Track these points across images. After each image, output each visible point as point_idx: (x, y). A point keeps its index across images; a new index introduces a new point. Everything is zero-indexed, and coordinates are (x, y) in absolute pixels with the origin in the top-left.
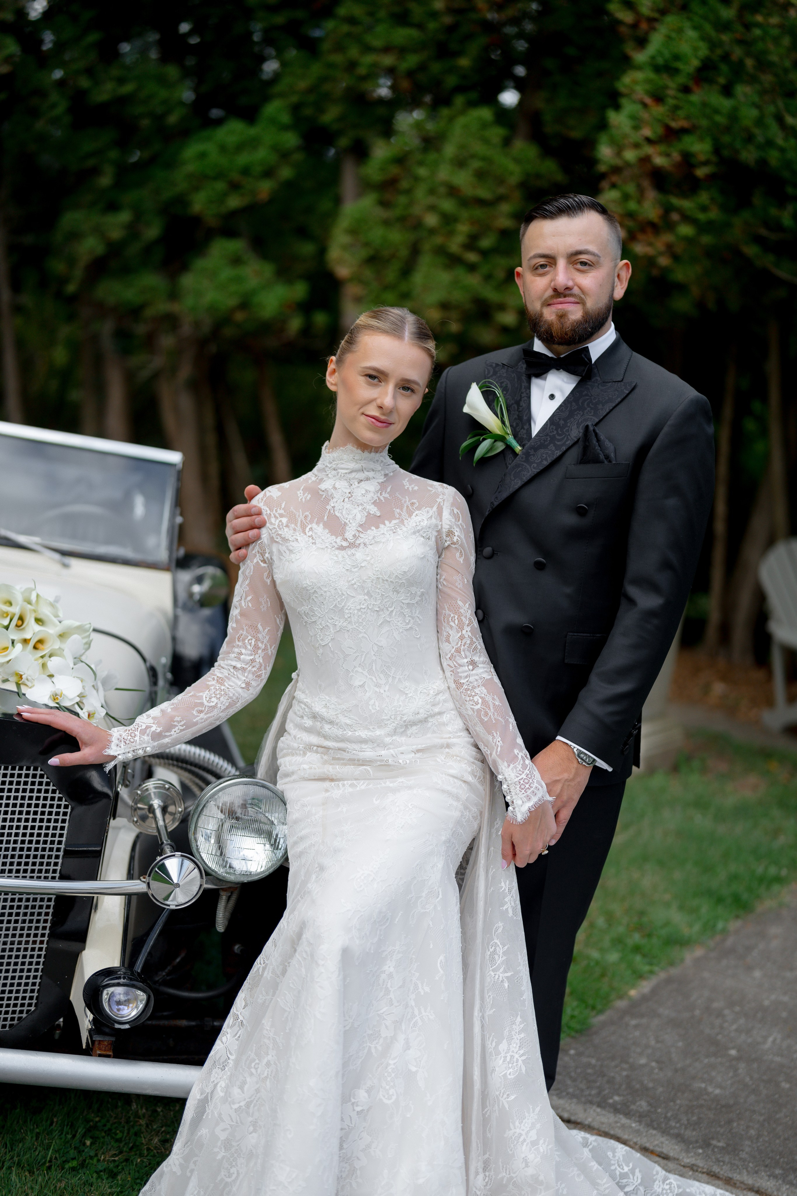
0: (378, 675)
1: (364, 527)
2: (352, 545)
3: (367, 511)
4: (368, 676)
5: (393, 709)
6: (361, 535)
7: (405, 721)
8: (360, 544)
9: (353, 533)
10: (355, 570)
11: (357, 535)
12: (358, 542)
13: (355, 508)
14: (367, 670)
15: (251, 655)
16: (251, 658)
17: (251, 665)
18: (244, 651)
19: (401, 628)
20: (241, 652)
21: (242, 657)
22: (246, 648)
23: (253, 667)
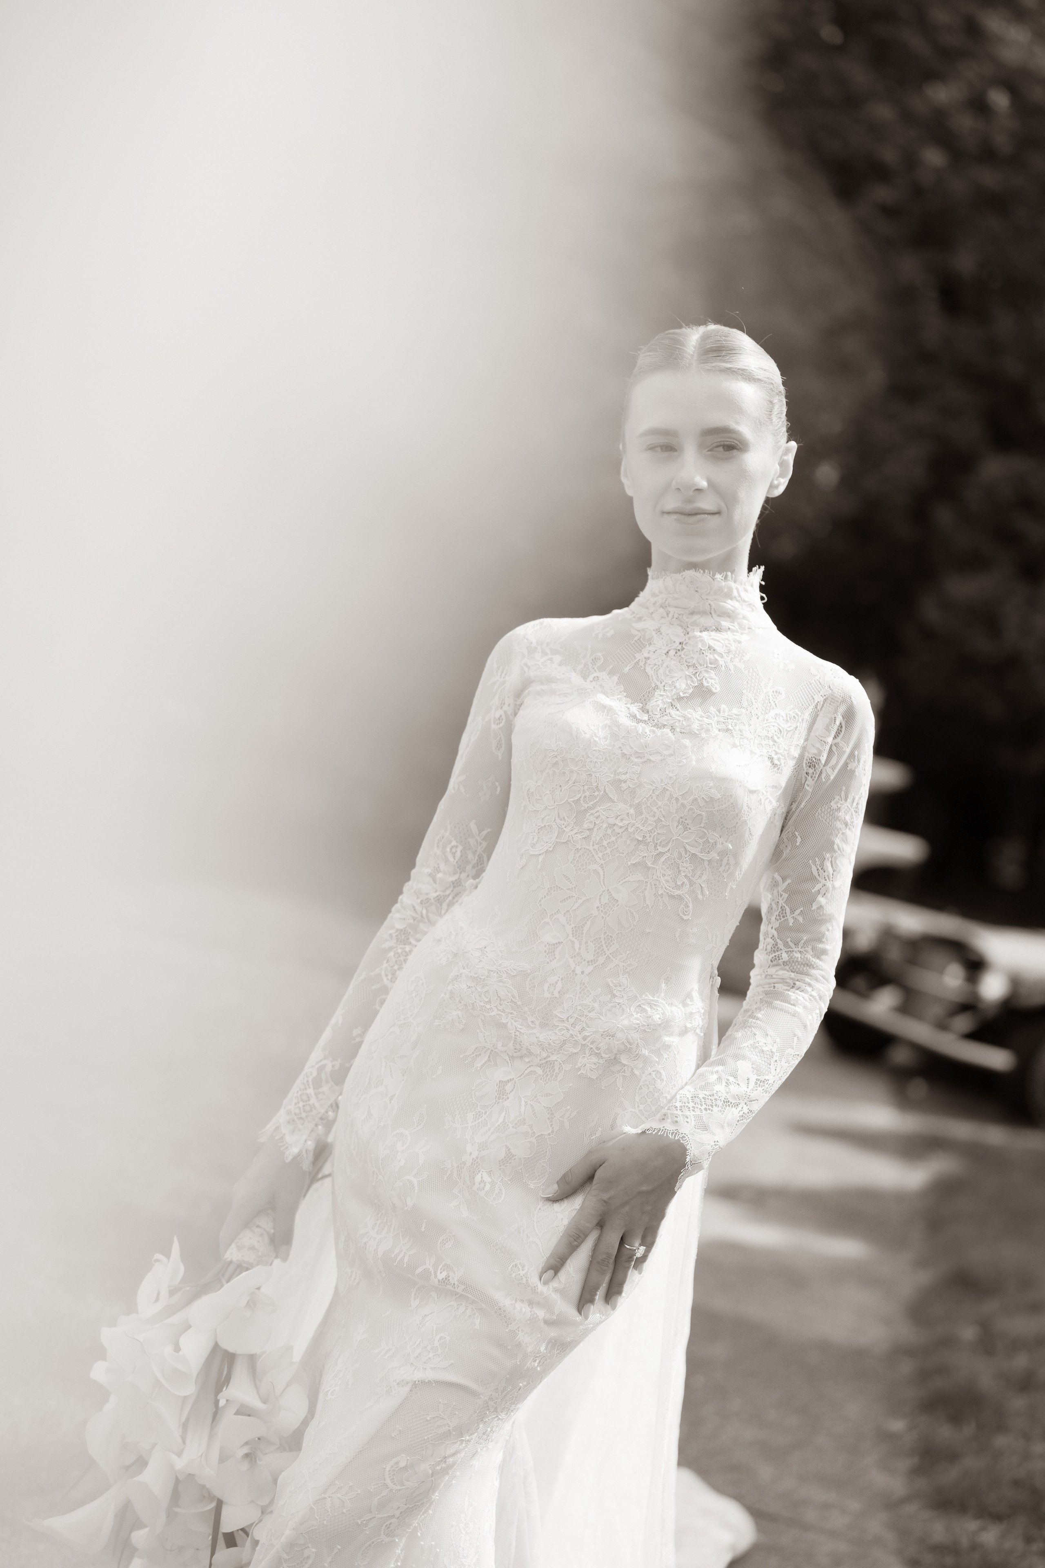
0: (586, 943)
1: (684, 701)
2: (651, 723)
3: (699, 679)
4: (571, 936)
5: (579, 1008)
6: (673, 712)
7: (584, 1038)
8: (665, 725)
9: (663, 706)
10: (636, 760)
11: (667, 711)
12: (663, 721)
14: (573, 925)
15: (455, 874)
16: (454, 878)
17: (452, 891)
18: (442, 867)
19: (662, 887)
20: (439, 867)
21: (439, 875)
22: (446, 861)
23: (456, 895)
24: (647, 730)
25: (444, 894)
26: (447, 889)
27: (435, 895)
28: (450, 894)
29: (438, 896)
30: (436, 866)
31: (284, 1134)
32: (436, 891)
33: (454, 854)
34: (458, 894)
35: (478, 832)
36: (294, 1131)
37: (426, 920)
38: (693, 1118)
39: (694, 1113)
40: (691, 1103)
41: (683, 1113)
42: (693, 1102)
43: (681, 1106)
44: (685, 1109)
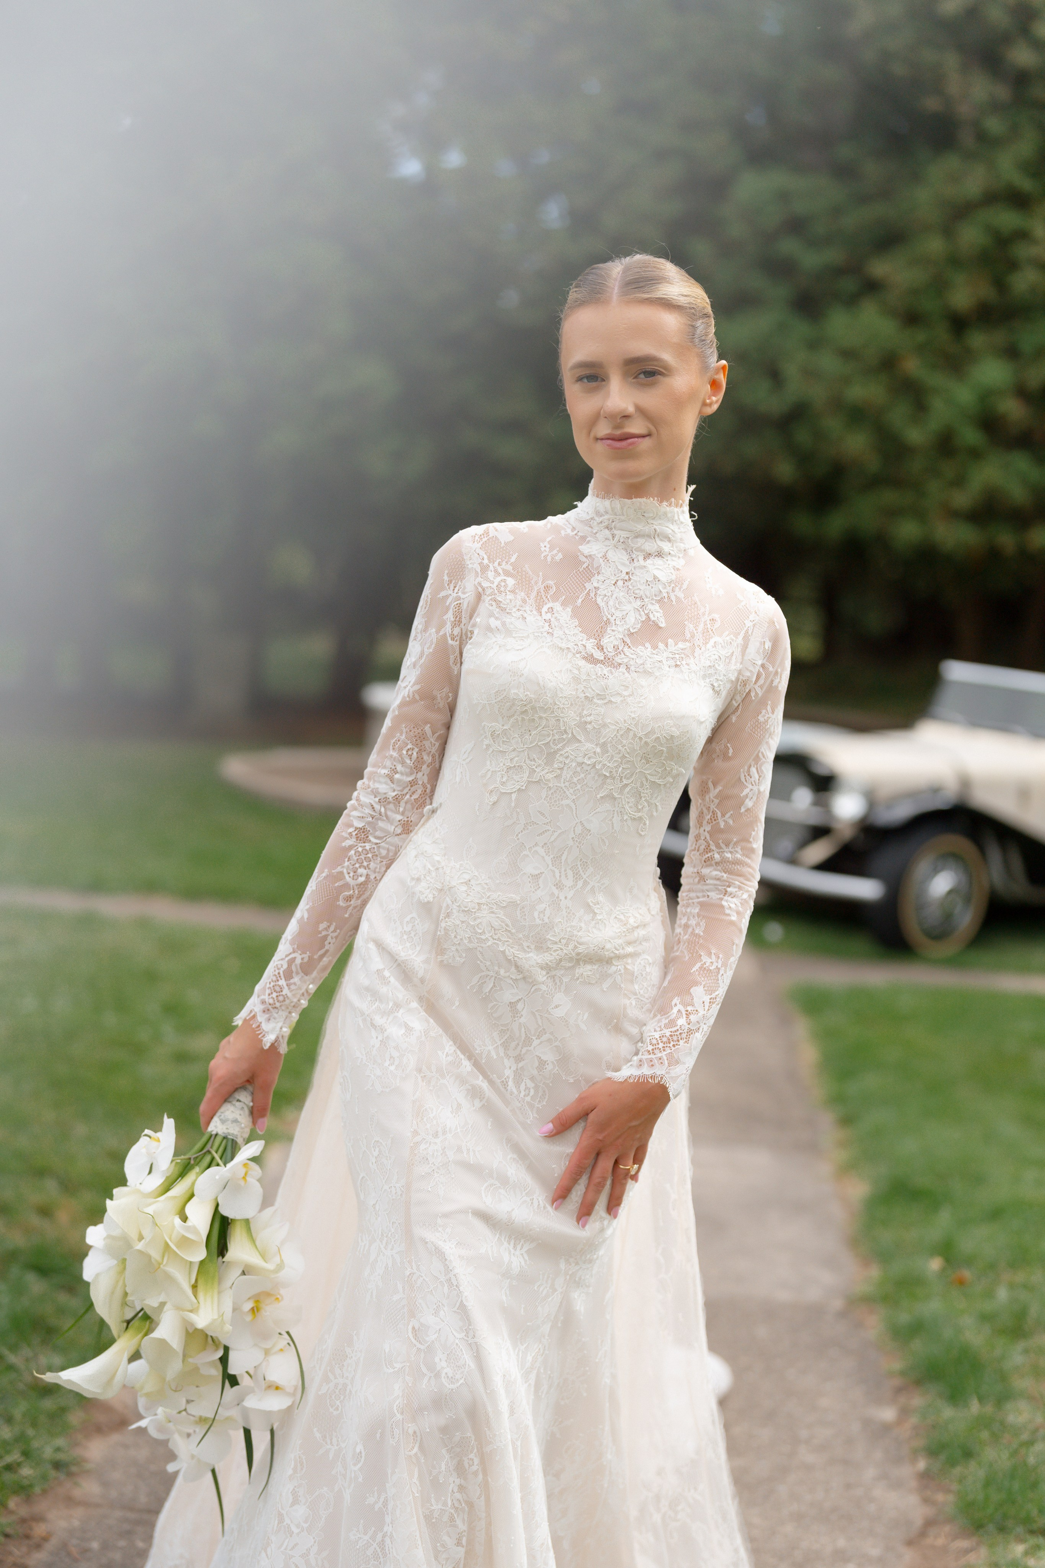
0: (565, 870)
1: (634, 637)
2: (608, 661)
3: (646, 612)
4: (551, 866)
5: (568, 929)
6: (626, 649)
7: (578, 954)
8: (620, 664)
9: (616, 643)
10: (598, 702)
11: (621, 648)
12: (618, 659)
13: (630, 602)
14: (552, 856)
15: (411, 774)
16: (410, 779)
17: (410, 790)
18: (399, 767)
19: (627, 813)
20: (396, 769)
21: (397, 776)
22: (403, 763)
23: (413, 794)
24: (606, 671)
25: (402, 793)
26: (404, 788)
27: (394, 794)
28: (407, 793)
29: (396, 795)
30: (393, 767)
31: (261, 1023)
32: (394, 791)
33: (410, 756)
34: (414, 792)
35: (431, 735)
36: (269, 1020)
37: (385, 818)
38: (665, 1058)
39: (665, 1053)
40: (660, 1043)
41: (656, 1056)
42: (661, 1042)
43: (653, 1050)
44: (656, 1051)
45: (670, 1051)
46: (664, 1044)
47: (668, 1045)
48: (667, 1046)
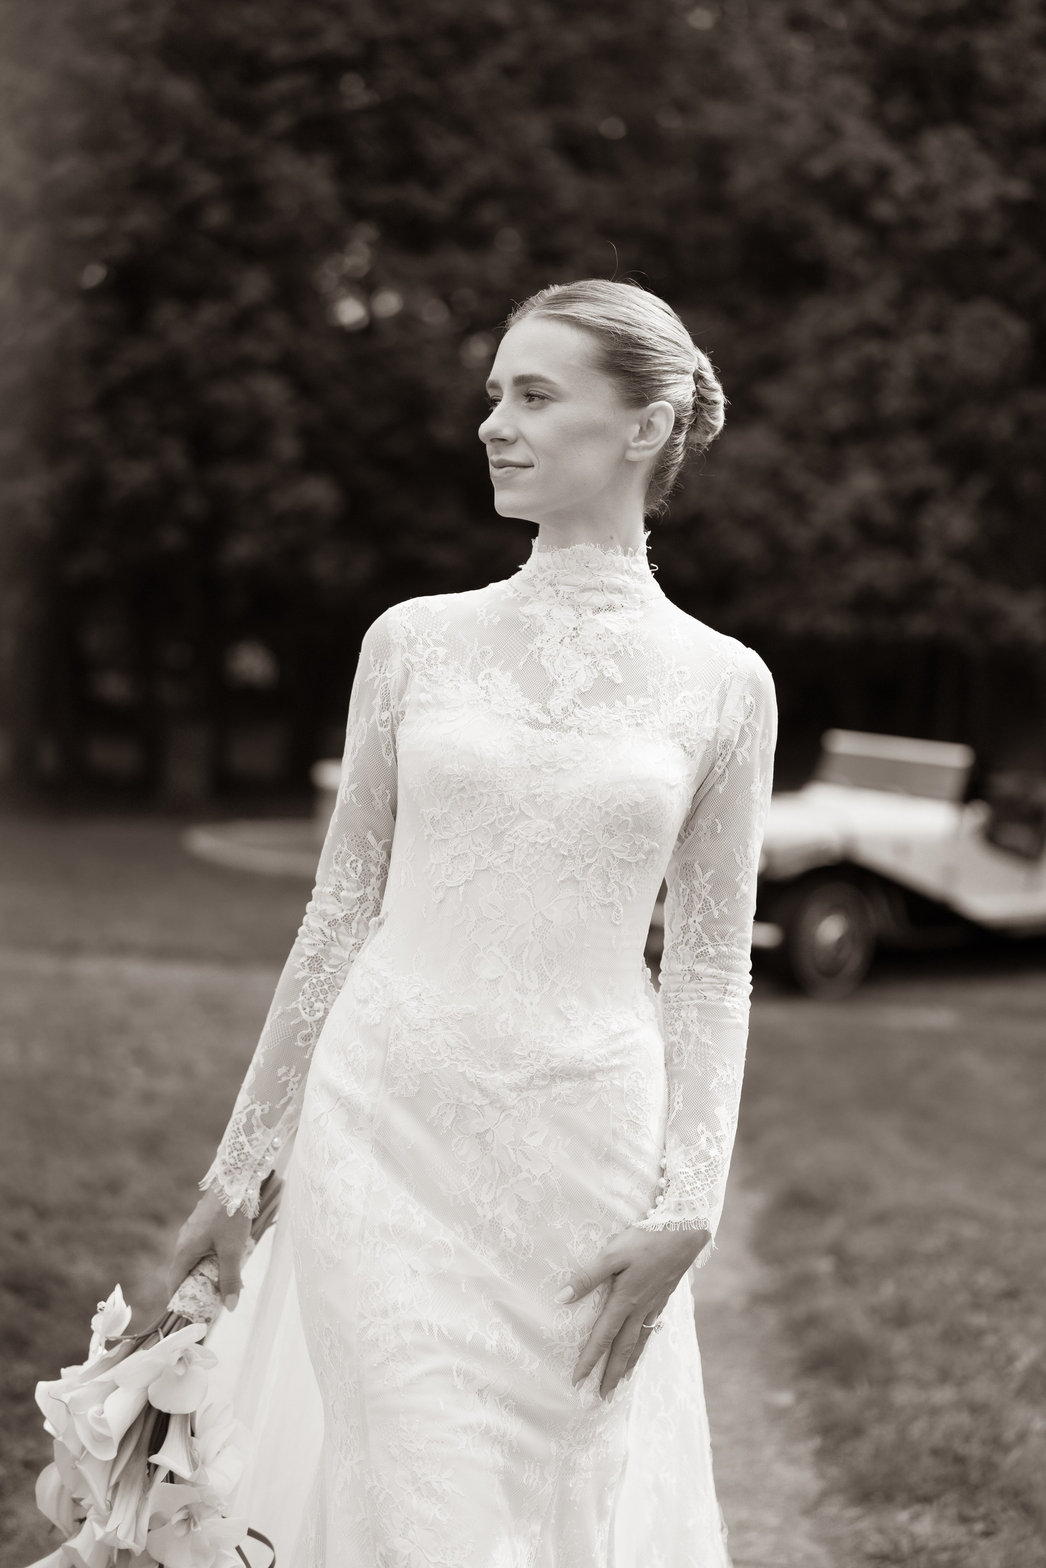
0: (528, 972)
3: (599, 669)
4: (510, 967)
5: (538, 1041)
6: (576, 710)
7: (552, 1069)
8: (571, 728)
9: (565, 704)
12: (568, 722)
13: (580, 660)
15: (359, 890)
16: (358, 895)
17: (360, 907)
18: (345, 884)
19: (594, 899)
20: (341, 885)
21: (343, 894)
22: (348, 878)
23: (364, 912)
24: (553, 735)
25: (352, 912)
26: (353, 906)
27: (342, 914)
28: (358, 911)
29: (345, 916)
30: (338, 884)
31: (223, 1186)
32: (343, 910)
33: (355, 869)
34: (366, 910)
35: (375, 843)
36: (232, 1182)
37: (336, 944)
38: (706, 1199)
39: (705, 1192)
40: (698, 1182)
41: (696, 1197)
42: (699, 1180)
43: (691, 1190)
44: (696, 1191)
45: (710, 1189)
46: (702, 1182)
47: (706, 1182)
48: (705, 1184)
